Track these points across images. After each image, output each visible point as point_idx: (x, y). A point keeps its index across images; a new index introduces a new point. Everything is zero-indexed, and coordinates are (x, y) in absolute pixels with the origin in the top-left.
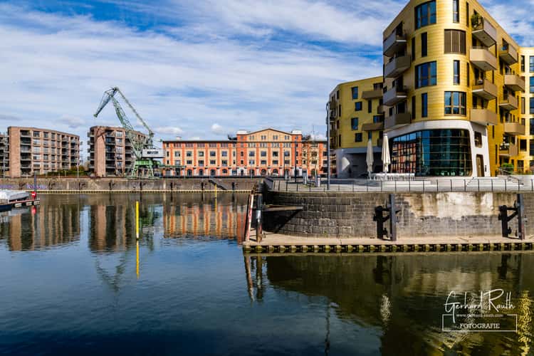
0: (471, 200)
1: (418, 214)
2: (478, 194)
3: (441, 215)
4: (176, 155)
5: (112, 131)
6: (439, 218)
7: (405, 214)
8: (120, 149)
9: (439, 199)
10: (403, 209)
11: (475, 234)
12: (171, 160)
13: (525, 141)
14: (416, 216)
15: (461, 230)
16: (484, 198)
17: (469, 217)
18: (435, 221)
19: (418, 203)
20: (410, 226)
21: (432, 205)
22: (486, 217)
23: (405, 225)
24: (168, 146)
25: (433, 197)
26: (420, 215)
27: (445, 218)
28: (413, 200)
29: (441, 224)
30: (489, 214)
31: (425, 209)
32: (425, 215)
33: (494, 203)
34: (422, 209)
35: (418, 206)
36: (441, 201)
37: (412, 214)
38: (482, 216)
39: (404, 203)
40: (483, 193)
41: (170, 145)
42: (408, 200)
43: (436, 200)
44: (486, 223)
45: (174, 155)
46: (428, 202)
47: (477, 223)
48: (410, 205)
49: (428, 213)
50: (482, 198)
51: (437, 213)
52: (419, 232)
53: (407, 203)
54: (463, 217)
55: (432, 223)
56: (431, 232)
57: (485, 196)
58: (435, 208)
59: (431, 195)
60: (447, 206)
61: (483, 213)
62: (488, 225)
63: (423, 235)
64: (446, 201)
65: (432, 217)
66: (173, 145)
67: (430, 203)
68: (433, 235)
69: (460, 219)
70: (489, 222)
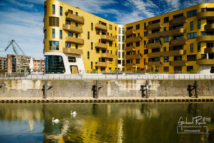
0: (31, 83)
1: (9, 88)
2: (35, 81)
3: (18, 88)
4: (38, 65)
5: (15, 56)
6: (17, 90)
7: (4, 88)
8: (18, 63)
9: (19, 82)
10: (3, 86)
11: (32, 96)
12: (37, 67)
13: (120, 60)
14: (8, 89)
15: (26, 94)
16: (37, 82)
17: (30, 90)
18: (16, 91)
19: (9, 84)
20: (5, 93)
21: (15, 85)
22: (37, 89)
23: (4, 92)
24: (35, 62)
25: (16, 81)
26: (10, 89)
27: (20, 90)
28: (7, 83)
29: (19, 92)
30: (38, 88)
31: (12, 86)
32: (12, 89)
33: (41, 84)
34: (11, 86)
35: (10, 85)
36: (19, 83)
37: (7, 88)
38: (35, 89)
39: (4, 84)
40: (37, 80)
41: (36, 62)
42: (5, 82)
43: (17, 83)
44: (37, 92)
45: (37, 65)
46: (14, 83)
47: (33, 92)
48: (6, 84)
49: (13, 88)
50: (36, 82)
51: (17, 88)
52: (9, 95)
53: (5, 84)
54: (28, 90)
55: (15, 92)
56: (14, 95)
57: (38, 81)
58: (16, 86)
59: (15, 81)
60: (21, 85)
61: (36, 88)
62: (38, 93)
63: (10, 96)
64: (21, 83)
65: (15, 89)
66: (37, 62)
67: (15, 84)
68: (14, 97)
69: (26, 90)
70: (38, 92)
